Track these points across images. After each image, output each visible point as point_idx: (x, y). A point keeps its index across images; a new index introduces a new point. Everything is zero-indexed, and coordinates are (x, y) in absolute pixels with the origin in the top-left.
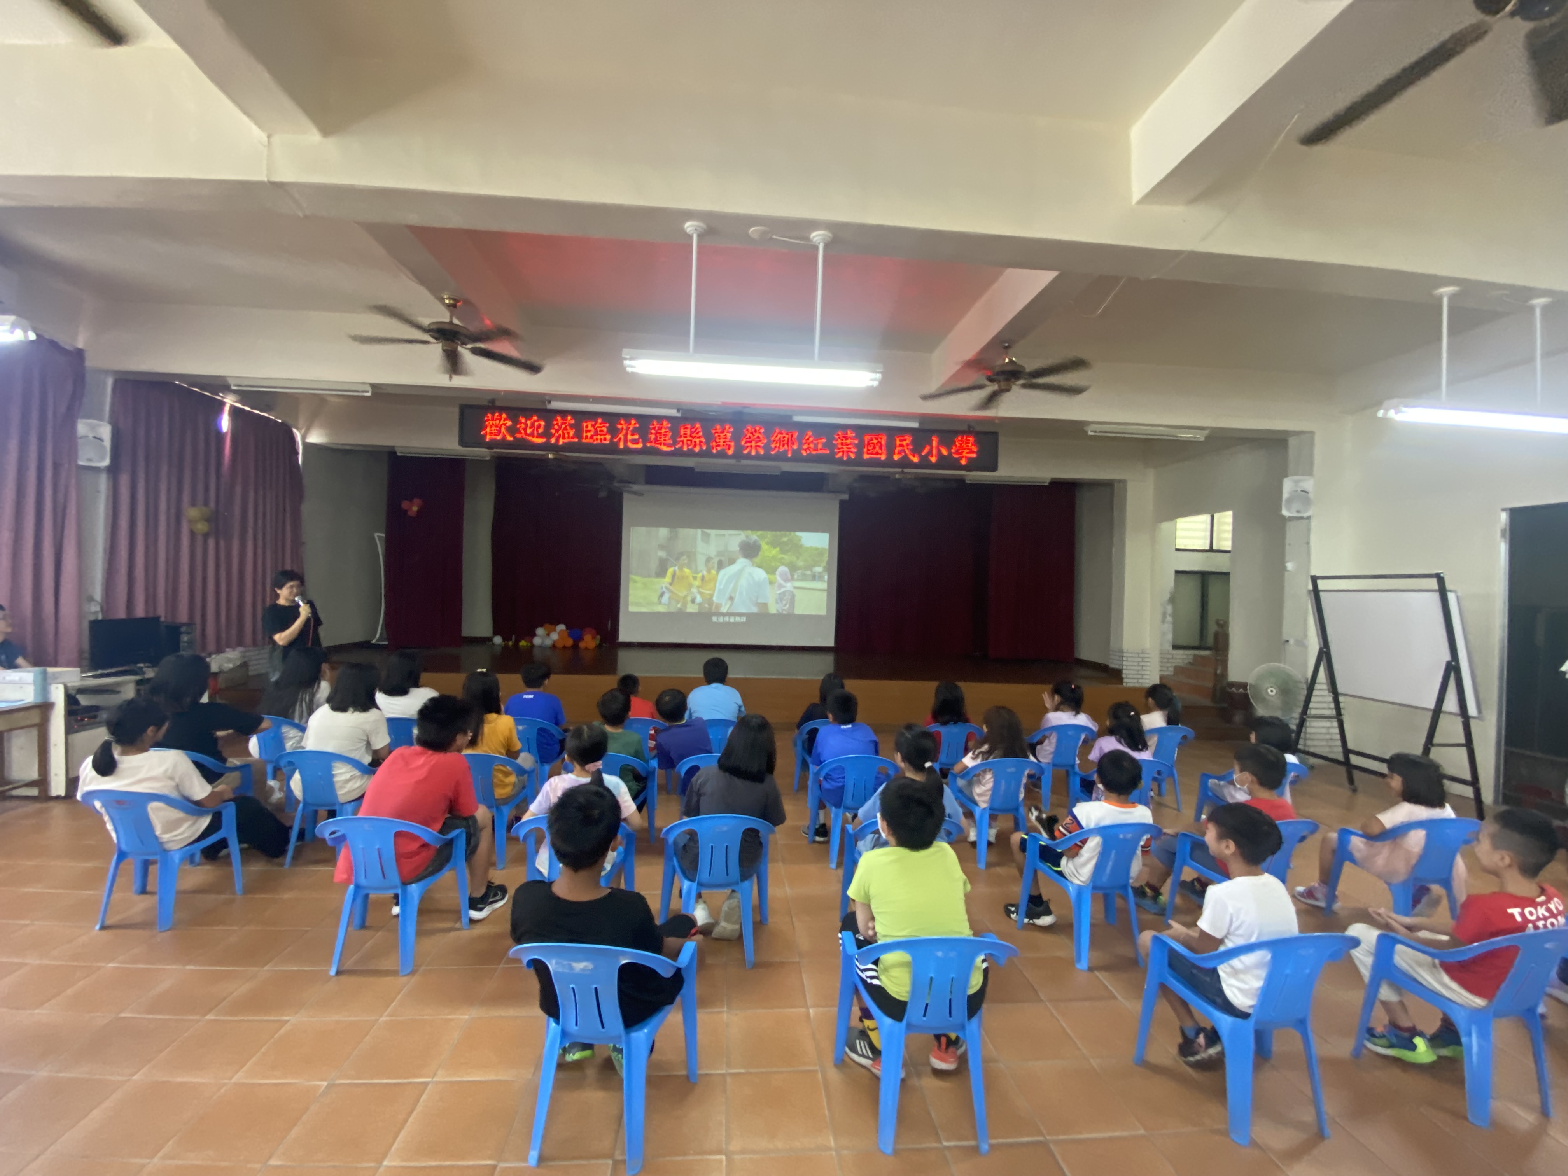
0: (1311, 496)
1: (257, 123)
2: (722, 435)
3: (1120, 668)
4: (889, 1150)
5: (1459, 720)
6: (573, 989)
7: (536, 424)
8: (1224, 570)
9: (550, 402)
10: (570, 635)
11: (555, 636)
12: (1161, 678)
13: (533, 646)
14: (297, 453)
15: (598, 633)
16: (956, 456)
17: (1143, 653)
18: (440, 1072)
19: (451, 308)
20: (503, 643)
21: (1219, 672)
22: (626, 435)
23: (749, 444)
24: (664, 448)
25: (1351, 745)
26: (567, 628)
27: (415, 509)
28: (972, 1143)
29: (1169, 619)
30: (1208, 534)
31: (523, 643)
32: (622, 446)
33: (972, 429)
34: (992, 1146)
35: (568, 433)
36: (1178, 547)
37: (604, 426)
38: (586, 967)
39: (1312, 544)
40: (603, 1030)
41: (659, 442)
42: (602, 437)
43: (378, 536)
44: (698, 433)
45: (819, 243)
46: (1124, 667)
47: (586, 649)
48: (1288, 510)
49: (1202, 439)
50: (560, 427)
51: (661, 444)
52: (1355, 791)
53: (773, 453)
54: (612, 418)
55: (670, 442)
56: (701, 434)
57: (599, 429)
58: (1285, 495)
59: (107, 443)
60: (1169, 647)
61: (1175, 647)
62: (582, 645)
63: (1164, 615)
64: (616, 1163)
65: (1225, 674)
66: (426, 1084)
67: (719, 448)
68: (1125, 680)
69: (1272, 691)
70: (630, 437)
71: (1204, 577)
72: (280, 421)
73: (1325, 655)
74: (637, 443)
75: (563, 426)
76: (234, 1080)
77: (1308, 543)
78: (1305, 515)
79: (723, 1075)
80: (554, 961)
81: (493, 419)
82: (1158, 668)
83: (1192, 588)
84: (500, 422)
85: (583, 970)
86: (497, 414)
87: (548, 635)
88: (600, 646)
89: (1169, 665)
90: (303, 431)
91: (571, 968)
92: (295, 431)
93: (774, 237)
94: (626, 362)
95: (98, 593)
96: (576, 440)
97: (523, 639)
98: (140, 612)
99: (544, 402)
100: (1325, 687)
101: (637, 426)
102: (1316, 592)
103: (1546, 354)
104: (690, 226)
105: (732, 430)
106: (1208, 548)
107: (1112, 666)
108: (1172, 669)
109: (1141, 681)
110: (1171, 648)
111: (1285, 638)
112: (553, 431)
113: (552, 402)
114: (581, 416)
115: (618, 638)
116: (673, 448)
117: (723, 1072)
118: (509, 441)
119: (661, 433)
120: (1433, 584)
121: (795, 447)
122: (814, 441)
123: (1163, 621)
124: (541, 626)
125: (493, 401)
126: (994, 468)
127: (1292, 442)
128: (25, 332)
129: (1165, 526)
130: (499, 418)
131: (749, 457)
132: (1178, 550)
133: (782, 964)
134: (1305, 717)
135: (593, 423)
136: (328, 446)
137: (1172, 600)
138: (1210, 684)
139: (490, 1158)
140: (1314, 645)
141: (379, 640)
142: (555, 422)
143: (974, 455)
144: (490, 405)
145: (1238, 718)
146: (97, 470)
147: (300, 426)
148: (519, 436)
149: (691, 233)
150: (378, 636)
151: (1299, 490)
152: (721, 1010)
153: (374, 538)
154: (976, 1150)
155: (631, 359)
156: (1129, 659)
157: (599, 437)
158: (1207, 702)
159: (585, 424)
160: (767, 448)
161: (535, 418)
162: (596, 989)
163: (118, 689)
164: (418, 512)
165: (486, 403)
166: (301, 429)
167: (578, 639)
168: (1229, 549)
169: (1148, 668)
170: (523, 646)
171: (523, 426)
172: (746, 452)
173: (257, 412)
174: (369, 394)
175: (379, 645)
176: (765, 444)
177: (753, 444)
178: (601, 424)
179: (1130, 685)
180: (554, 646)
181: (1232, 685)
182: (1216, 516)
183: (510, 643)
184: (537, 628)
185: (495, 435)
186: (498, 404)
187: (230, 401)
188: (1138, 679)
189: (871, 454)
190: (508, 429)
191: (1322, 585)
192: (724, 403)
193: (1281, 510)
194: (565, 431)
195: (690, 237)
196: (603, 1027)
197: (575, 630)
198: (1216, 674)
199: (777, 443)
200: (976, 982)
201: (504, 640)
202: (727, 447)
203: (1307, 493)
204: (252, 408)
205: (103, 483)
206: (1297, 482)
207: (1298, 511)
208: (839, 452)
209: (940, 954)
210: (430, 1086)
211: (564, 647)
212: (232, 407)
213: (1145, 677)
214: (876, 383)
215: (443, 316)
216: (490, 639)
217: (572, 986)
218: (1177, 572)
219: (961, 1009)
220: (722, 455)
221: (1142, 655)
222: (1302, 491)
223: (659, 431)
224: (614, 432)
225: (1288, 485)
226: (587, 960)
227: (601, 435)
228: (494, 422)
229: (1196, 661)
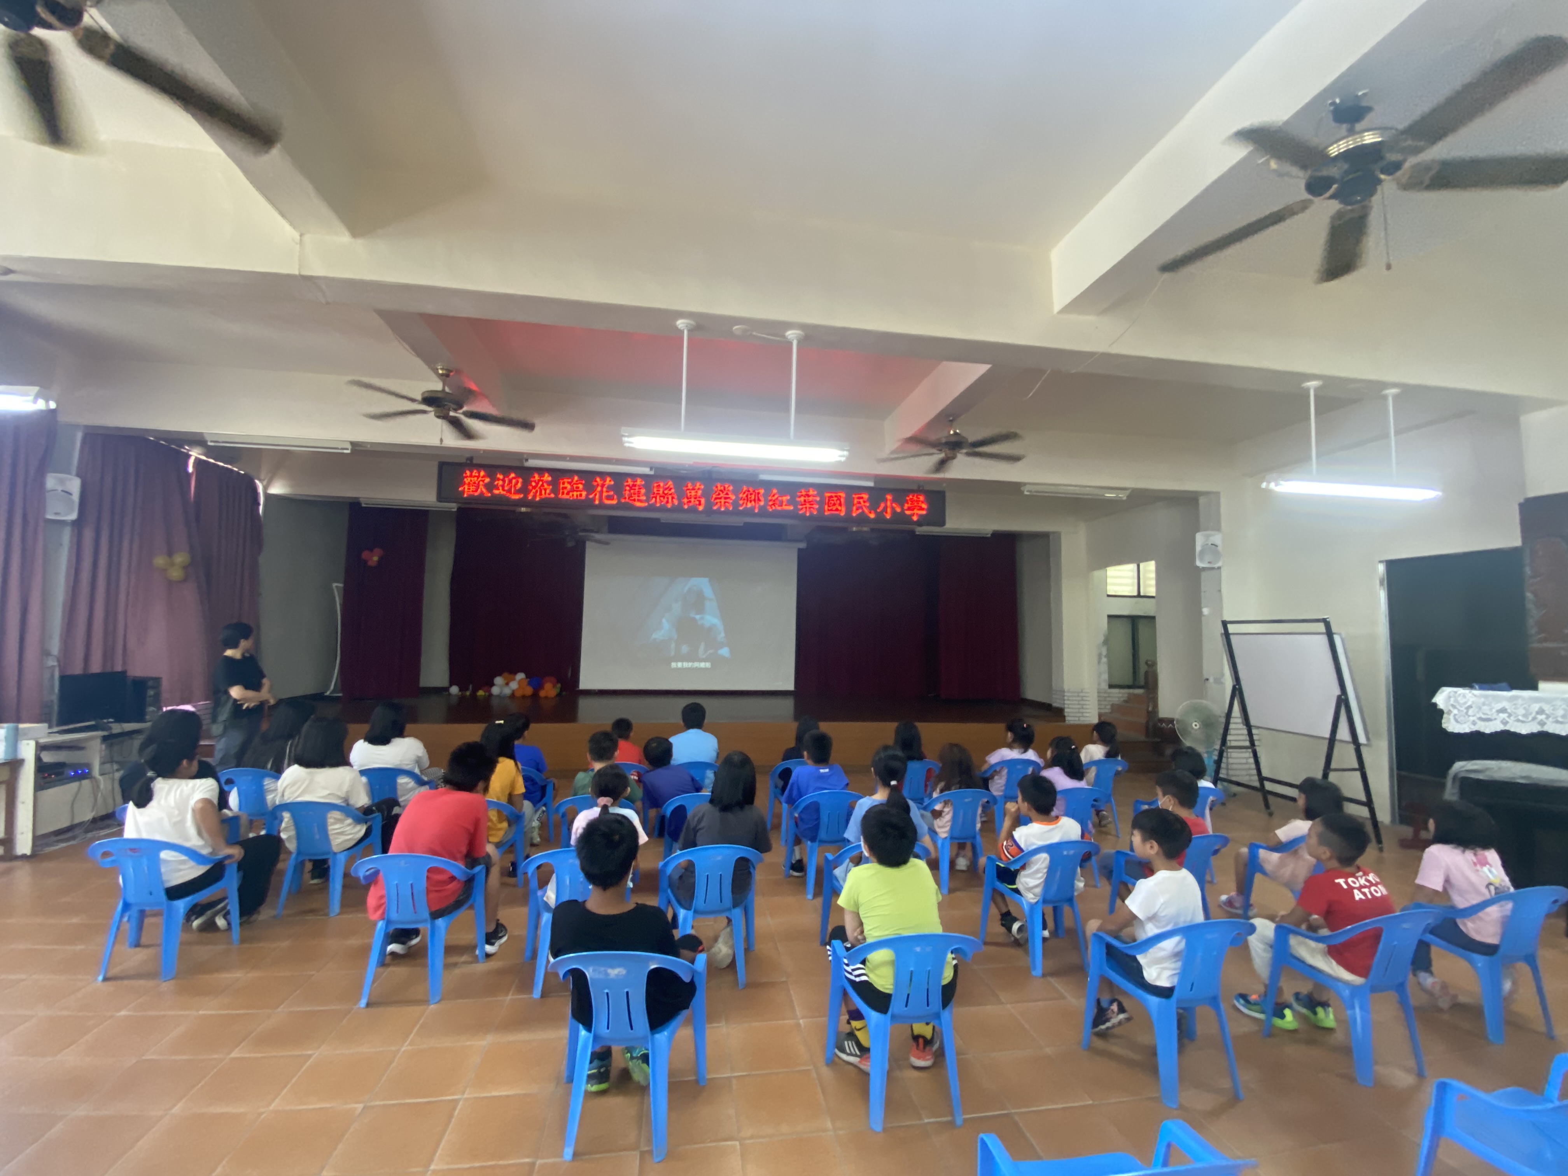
0: (1220, 548)
1: (291, 224)
2: (693, 493)
3: (1062, 706)
4: (878, 1128)
5: (1352, 747)
6: (607, 994)
7: (514, 481)
8: (1152, 614)
9: (527, 460)
10: (529, 684)
11: (514, 685)
12: (1100, 715)
13: (491, 695)
14: (259, 504)
15: (558, 682)
16: (908, 512)
17: (1082, 692)
18: (468, 1090)
19: (444, 377)
20: (460, 693)
21: (1150, 709)
22: (601, 492)
23: (718, 501)
24: (638, 504)
25: (1265, 773)
26: (527, 677)
27: (376, 559)
28: (949, 1118)
29: (1104, 660)
30: (1136, 581)
31: (481, 693)
32: (597, 502)
33: (921, 488)
34: (965, 1120)
35: (545, 490)
36: (1109, 593)
37: (580, 483)
38: (619, 972)
39: (1224, 590)
40: (632, 1031)
41: (633, 498)
42: (578, 493)
43: (337, 587)
44: (670, 490)
45: (793, 340)
46: (1066, 706)
47: (546, 698)
48: (1201, 560)
49: (1125, 498)
50: (537, 484)
51: (634, 500)
52: (1271, 814)
53: (741, 508)
54: (588, 477)
55: (644, 498)
56: (673, 491)
57: (575, 486)
58: (1198, 548)
59: (76, 497)
60: (1105, 686)
61: (1111, 686)
62: (542, 694)
63: (1100, 656)
64: (642, 1154)
65: (1155, 711)
66: (456, 1101)
67: (691, 504)
68: (1067, 718)
69: (1196, 725)
70: (605, 494)
71: (1134, 620)
72: (242, 472)
73: (1237, 691)
74: (613, 499)
75: (541, 483)
76: (271, 1108)
77: (1220, 591)
78: (1216, 566)
79: (729, 1078)
80: (591, 969)
81: (471, 476)
82: (1096, 707)
83: (1123, 632)
84: (478, 478)
85: (617, 975)
86: (475, 471)
87: (507, 684)
88: (559, 695)
89: (1106, 703)
90: (265, 483)
91: (607, 974)
92: (257, 482)
93: (754, 333)
94: (625, 439)
95: (55, 646)
96: (552, 495)
97: (480, 689)
98: (96, 667)
99: (521, 460)
100: (1240, 720)
101: (612, 483)
102: (1227, 635)
103: (1397, 433)
104: (681, 323)
105: (702, 487)
106: (1135, 594)
107: (1055, 705)
108: (1109, 707)
109: (1082, 719)
110: (1107, 687)
111: (1206, 676)
112: (531, 487)
113: (529, 460)
114: (558, 474)
115: (578, 687)
116: (647, 504)
117: (729, 1075)
118: (488, 497)
119: (635, 489)
120: (1321, 627)
121: (762, 503)
122: (780, 498)
123: (1099, 662)
124: (500, 675)
125: (471, 459)
126: (943, 523)
127: (1202, 500)
128: (47, 401)
129: (1097, 574)
130: (477, 474)
131: (718, 512)
132: (1109, 596)
133: (772, 984)
134: (1224, 748)
135: (570, 480)
136: (291, 496)
137: (1106, 642)
138: (1143, 720)
139: (528, 1157)
140: (1229, 683)
141: (334, 691)
142: (532, 479)
143: (924, 512)
144: (468, 462)
145: (1169, 751)
146: (63, 523)
147: (262, 477)
148: (496, 492)
149: (682, 329)
150: (332, 687)
151: (1210, 544)
152: (721, 1024)
153: (332, 590)
154: (952, 1124)
155: (628, 436)
156: (1070, 698)
157: (575, 493)
158: (1142, 738)
159: (562, 481)
160: (736, 504)
161: (513, 475)
162: (627, 993)
163: (83, 745)
164: (379, 562)
165: (463, 460)
166: (264, 480)
167: (538, 687)
168: (1154, 595)
169: (1088, 707)
170: (480, 695)
171: (501, 483)
172: (715, 508)
173: (221, 464)
174: (349, 451)
175: (333, 697)
176: (734, 501)
177: (723, 501)
178: (577, 481)
179: (1072, 722)
180: (513, 696)
181: (1162, 720)
182: (1142, 565)
183: (468, 693)
184: (495, 677)
185: (472, 491)
186: (475, 462)
187: (195, 454)
188: (1079, 717)
189: (832, 510)
190: (486, 486)
191: (1231, 628)
192: (694, 463)
193: (1194, 560)
194: (542, 488)
195: (683, 332)
196: (632, 1029)
197: (535, 679)
198: (1147, 710)
199: (744, 499)
200: (948, 975)
201: (461, 690)
202: (697, 503)
203: (1217, 546)
204: (216, 461)
205: (67, 536)
206: (1207, 537)
207: (1209, 563)
208: (802, 509)
209: (918, 949)
210: (461, 1103)
211: (524, 697)
212: (196, 459)
213: (1085, 714)
214: (843, 459)
215: (437, 386)
216: (446, 689)
217: (606, 991)
218: (1110, 617)
219: (936, 998)
220: (693, 510)
221: (1081, 694)
222: (1212, 544)
223: (633, 488)
224: (590, 489)
225: (1200, 539)
226: (619, 966)
227: (577, 491)
228: (472, 479)
229: (1130, 699)
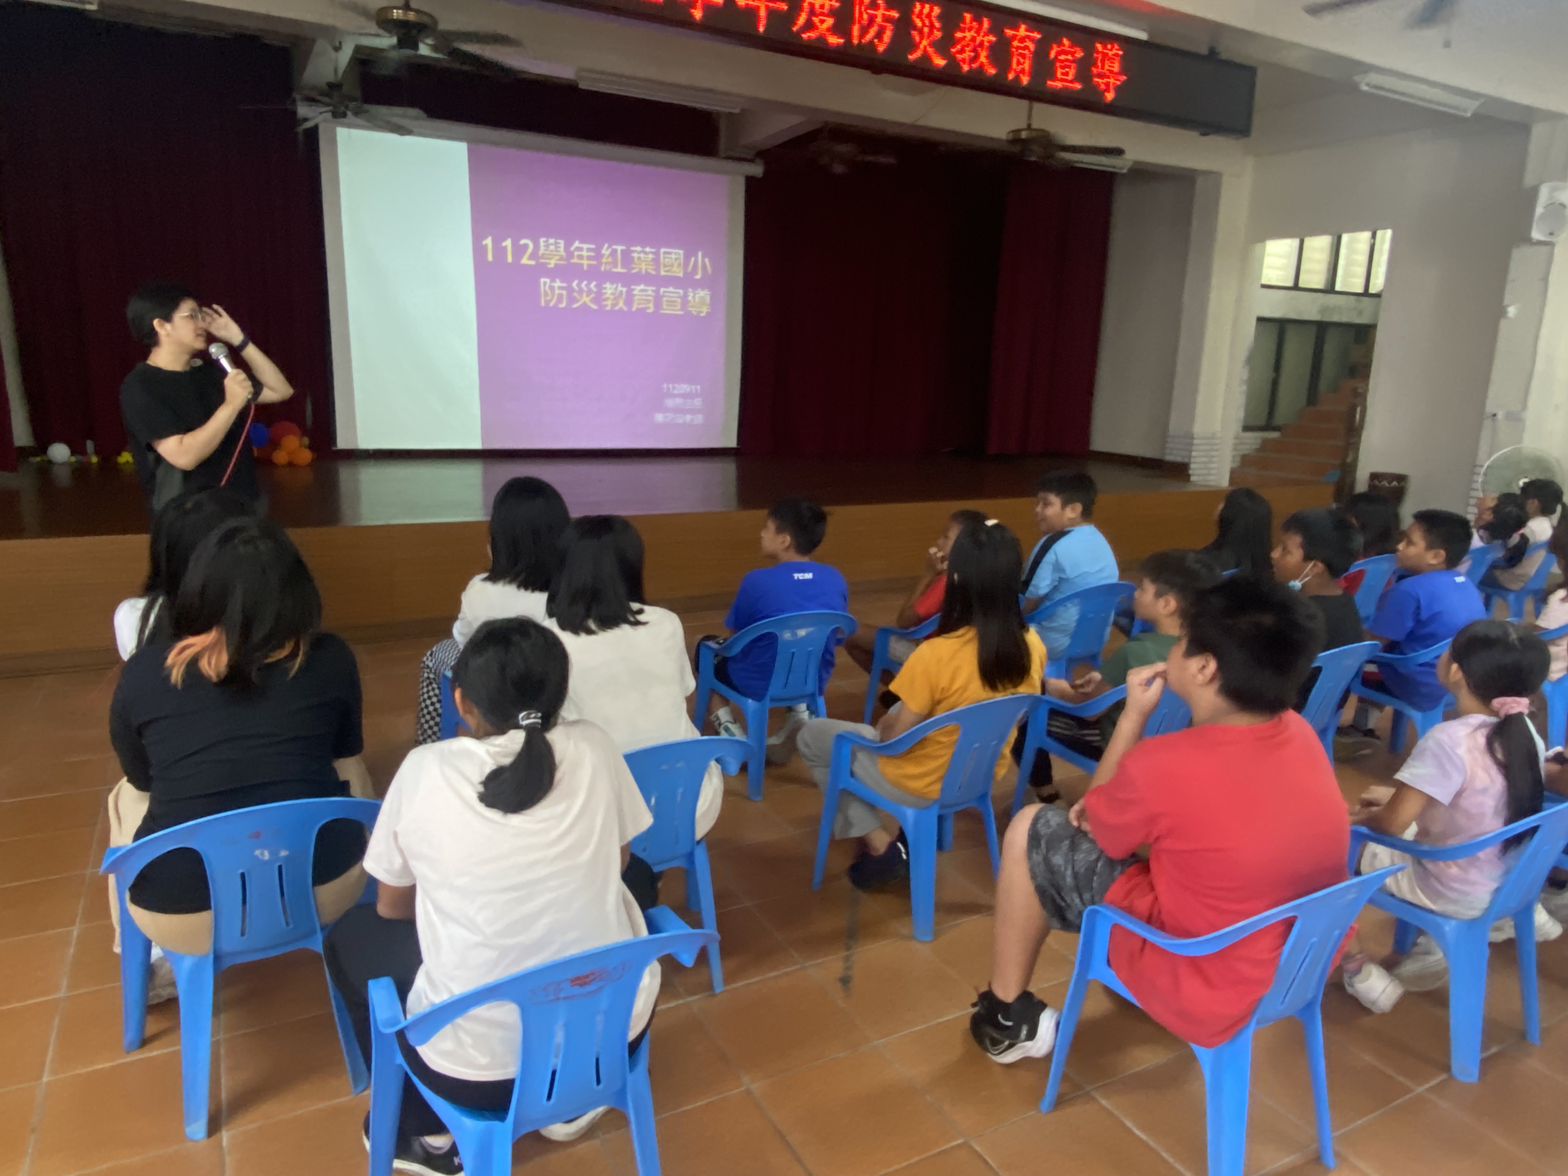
3: (1186, 460)
12: (1232, 474)
15: (304, 437)
17: (1215, 437)
20: (73, 459)
29: (1245, 387)
30: (1293, 262)
33: (1215, 56)
36: (1263, 282)
39: (1551, 280)
46: (1192, 460)
47: (293, 464)
48: (1540, 230)
58: (1539, 210)
60: (1240, 429)
61: (1247, 428)
62: (278, 457)
63: (1240, 381)
65: (1354, 463)
68: (1192, 478)
71: (1282, 326)
77: (1545, 280)
82: (1229, 461)
83: (1270, 343)
89: (1239, 453)
106: (1290, 283)
107: (1169, 458)
109: (1209, 480)
110: (1241, 431)
111: (1491, 410)
115: (334, 442)
123: (1237, 391)
132: (1262, 285)
137: (1250, 359)
151: (1563, 203)
156: (1198, 448)
168: (1377, 289)
169: (1216, 460)
179: (1194, 486)
181: (1367, 477)
183: (94, 460)
188: (1204, 476)
193: (1526, 227)
201: (73, 453)
203: (1565, 207)
207: (1552, 233)
213: (1212, 472)
218: (1261, 320)
221: (1212, 441)
222: (1566, 204)
225: (1546, 196)
229: (1265, 445)
